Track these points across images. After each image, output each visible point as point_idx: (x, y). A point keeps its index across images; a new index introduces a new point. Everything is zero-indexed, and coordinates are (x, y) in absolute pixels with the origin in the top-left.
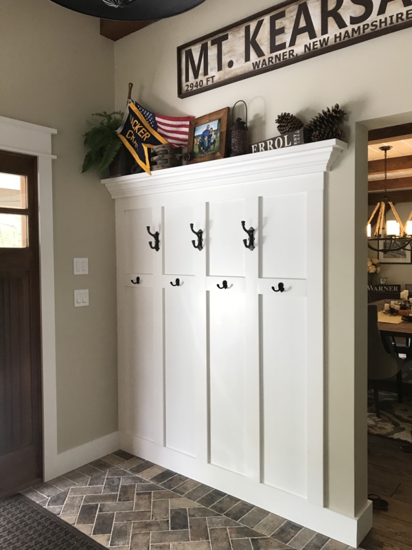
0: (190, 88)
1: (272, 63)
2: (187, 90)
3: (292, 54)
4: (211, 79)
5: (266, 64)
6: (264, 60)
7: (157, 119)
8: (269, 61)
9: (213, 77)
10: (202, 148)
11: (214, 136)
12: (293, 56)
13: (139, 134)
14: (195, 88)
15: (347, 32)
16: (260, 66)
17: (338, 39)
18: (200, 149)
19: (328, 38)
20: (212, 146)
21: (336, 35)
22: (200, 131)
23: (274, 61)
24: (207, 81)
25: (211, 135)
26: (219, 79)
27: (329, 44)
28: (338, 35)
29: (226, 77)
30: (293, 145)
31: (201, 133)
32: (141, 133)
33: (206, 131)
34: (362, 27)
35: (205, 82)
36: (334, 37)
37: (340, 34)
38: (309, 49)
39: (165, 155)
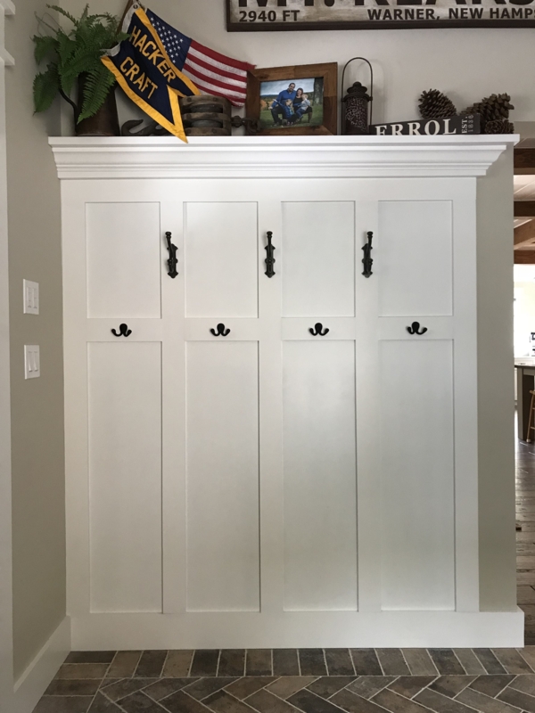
0: (247, 18)
1: (401, 18)
2: (242, 20)
3: (431, 15)
4: (292, 15)
5: (390, 17)
6: (387, 11)
7: (192, 51)
8: (395, 15)
9: (296, 12)
10: (280, 116)
11: (306, 102)
12: (433, 18)
13: (159, 67)
14: (257, 20)
15: (505, 10)
16: (381, 18)
17: (494, 16)
18: (275, 116)
19: (482, 10)
20: (305, 117)
21: (491, 9)
22: (275, 89)
23: (403, 15)
24: (285, 16)
25: (301, 99)
26: (308, 17)
27: (483, 17)
28: (494, 10)
29: (322, 19)
30: (459, 133)
31: (278, 94)
32: (162, 67)
33: (287, 91)
34: (523, 10)
35: (279, 16)
36: (489, 10)
37: (497, 9)
38: (456, 15)
39: (219, 114)
